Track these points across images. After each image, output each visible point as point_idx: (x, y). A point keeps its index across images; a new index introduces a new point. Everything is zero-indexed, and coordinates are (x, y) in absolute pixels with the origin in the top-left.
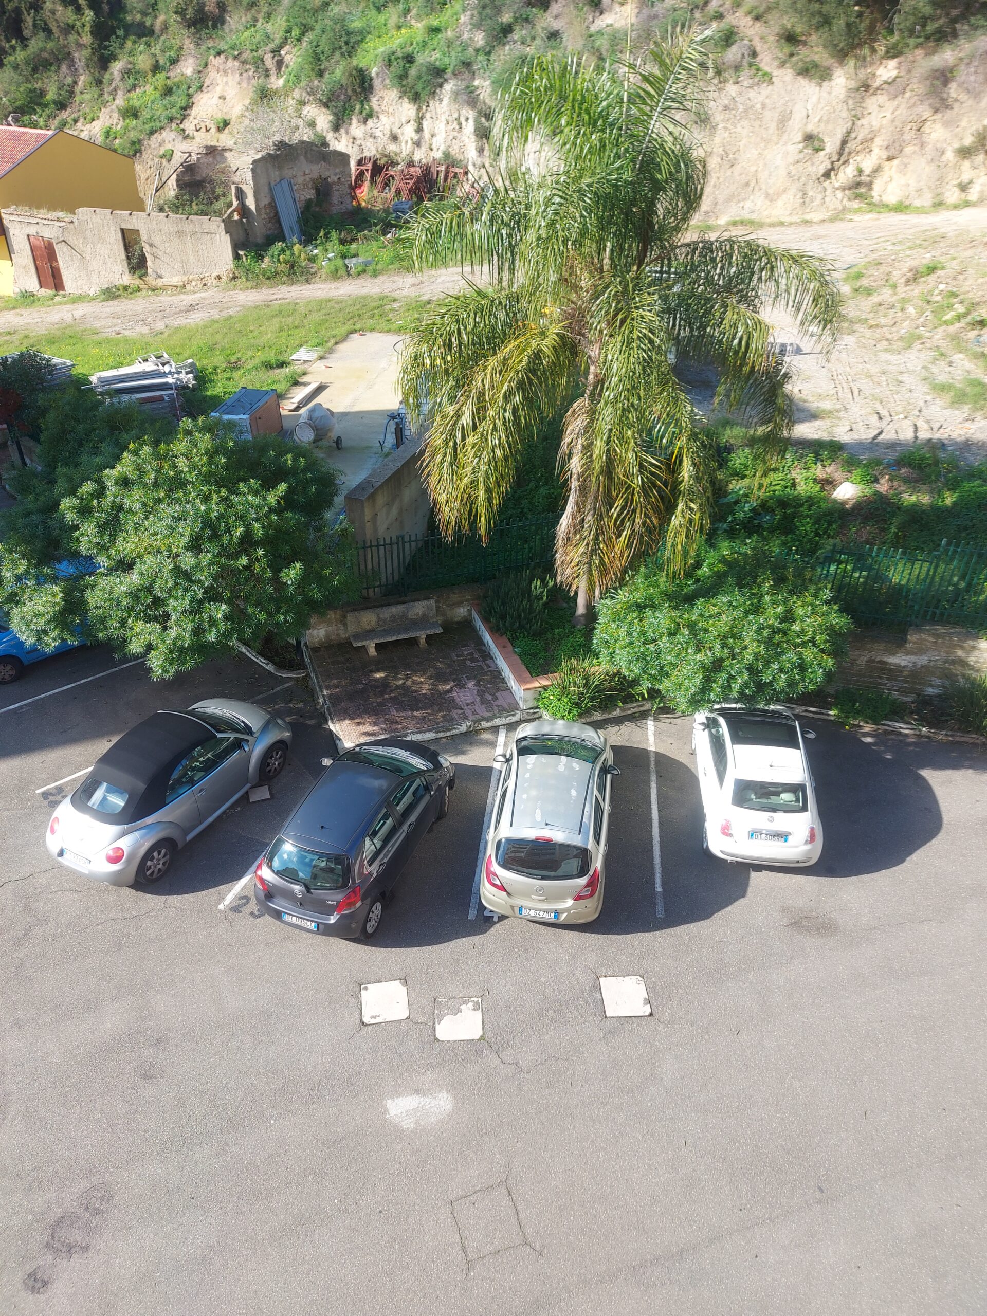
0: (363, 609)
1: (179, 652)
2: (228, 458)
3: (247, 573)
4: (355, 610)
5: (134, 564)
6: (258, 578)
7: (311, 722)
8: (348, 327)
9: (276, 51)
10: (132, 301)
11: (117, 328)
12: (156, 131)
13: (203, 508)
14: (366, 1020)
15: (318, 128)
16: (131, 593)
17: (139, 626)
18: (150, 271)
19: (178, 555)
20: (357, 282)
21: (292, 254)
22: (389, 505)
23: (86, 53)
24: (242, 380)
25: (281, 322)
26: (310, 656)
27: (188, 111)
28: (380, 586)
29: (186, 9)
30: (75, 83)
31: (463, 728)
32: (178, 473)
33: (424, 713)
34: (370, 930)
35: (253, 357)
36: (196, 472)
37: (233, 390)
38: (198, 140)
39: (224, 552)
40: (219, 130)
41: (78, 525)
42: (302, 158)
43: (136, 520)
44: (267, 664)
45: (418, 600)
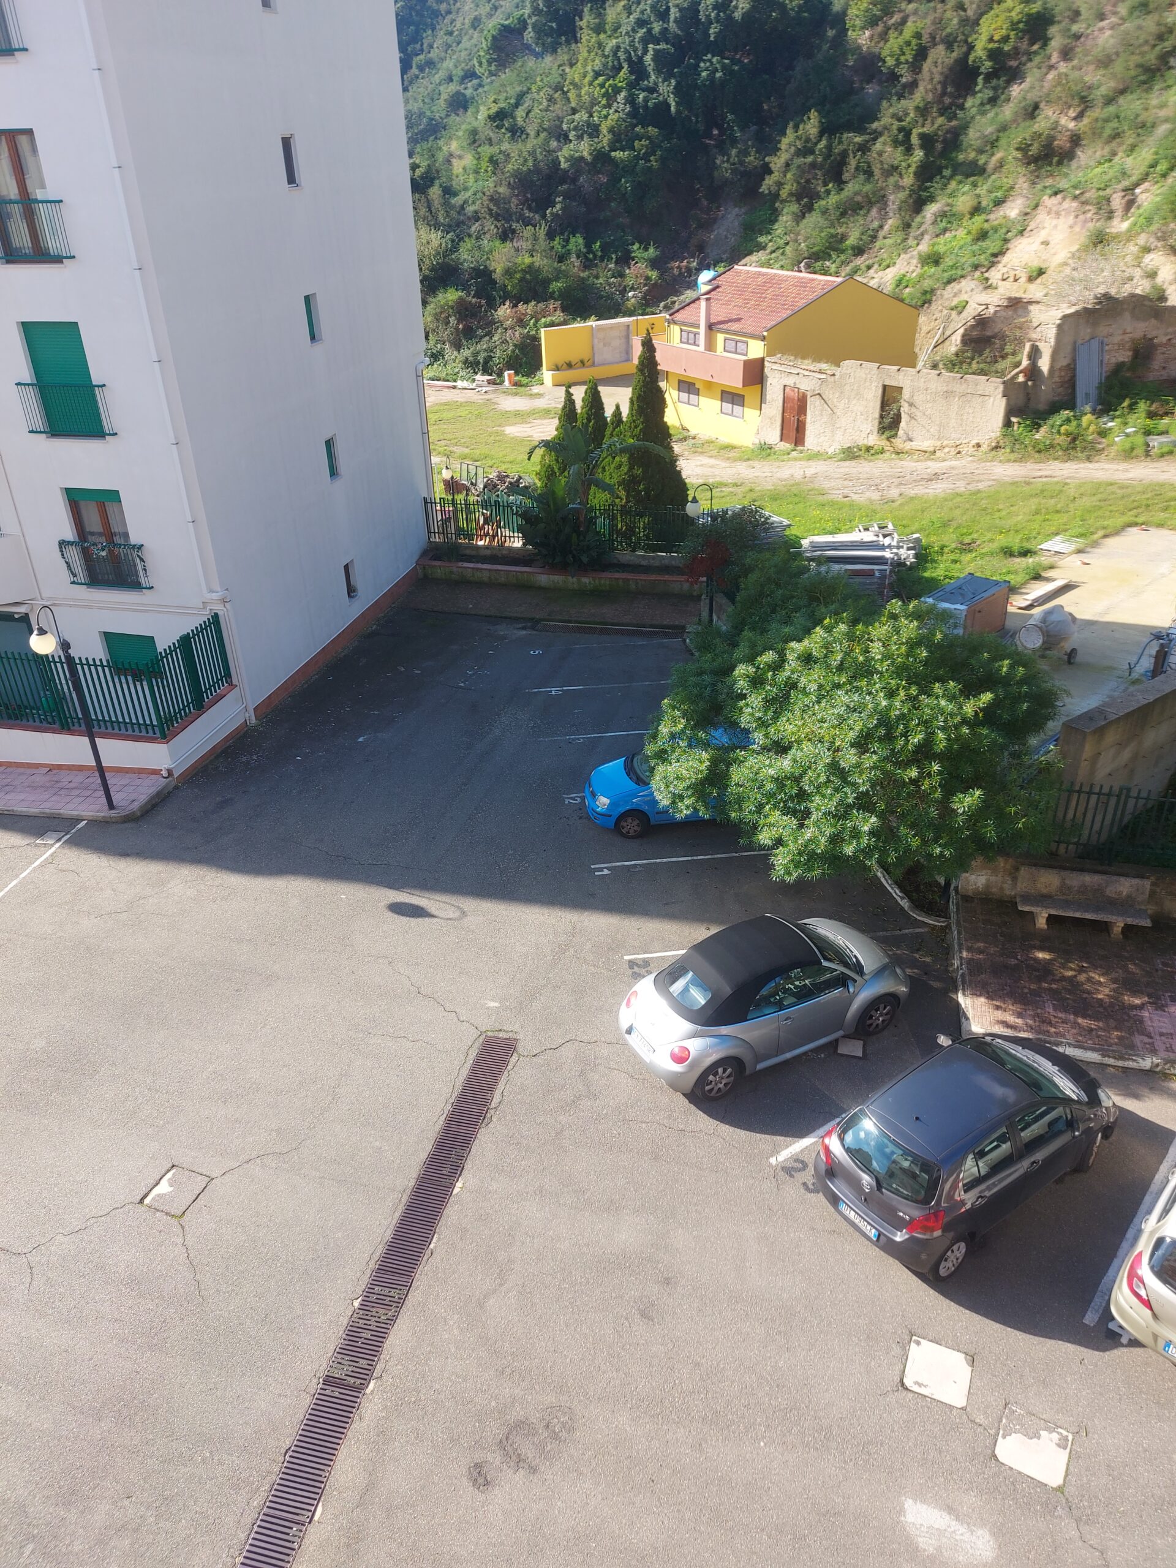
0: (1044, 866)
1: (808, 857)
2: (931, 652)
3: (912, 787)
4: (1035, 865)
5: (790, 748)
6: (924, 797)
7: (936, 985)
8: (1128, 518)
9: (1130, 190)
10: (871, 464)
11: (846, 491)
12: (955, 280)
13: (884, 703)
14: (908, 1382)
15: (1159, 280)
16: (778, 778)
17: (775, 816)
18: (901, 432)
19: (838, 750)
20: (1156, 464)
21: (1079, 425)
22: (1121, 745)
23: (902, 195)
24: (970, 565)
25: (1040, 504)
26: (957, 904)
27: (999, 259)
28: (1077, 844)
29: (1031, 145)
30: (881, 227)
31: (1146, 1063)
32: (868, 660)
33: (1093, 1024)
34: (943, 1272)
35: (992, 540)
36: (889, 662)
37: (956, 575)
38: (1001, 290)
39: (893, 757)
40: (1031, 279)
41: (745, 694)
42: (1127, 315)
43: (806, 701)
44: (902, 898)
45: (1126, 875)
